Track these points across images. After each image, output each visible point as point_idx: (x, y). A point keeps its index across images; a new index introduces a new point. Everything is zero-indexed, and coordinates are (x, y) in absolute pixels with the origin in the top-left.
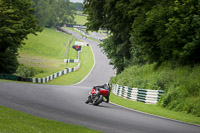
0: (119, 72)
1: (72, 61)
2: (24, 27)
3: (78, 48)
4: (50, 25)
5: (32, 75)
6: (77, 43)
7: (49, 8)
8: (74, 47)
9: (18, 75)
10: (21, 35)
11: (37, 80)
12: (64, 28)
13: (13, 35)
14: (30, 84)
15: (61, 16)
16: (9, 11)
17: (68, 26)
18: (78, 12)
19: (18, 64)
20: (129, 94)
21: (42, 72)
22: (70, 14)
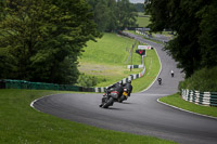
0: (188, 76)
1: (136, 67)
2: (83, 33)
3: (142, 53)
4: (110, 30)
5: (94, 84)
6: (140, 47)
7: (108, 11)
8: (138, 52)
9: (80, 85)
10: (80, 42)
11: (100, 89)
12: (126, 32)
13: (71, 42)
14: (93, 94)
15: (121, 19)
16: (66, 17)
17: (129, 29)
18: (140, 14)
19: (78, 74)
20: (201, 99)
21: (105, 80)
22: (131, 16)
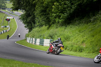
0: (30, 31)
1: (6, 27)
3: (8, 20)
6: (8, 18)
8: (6, 20)
17: (3, 9)
18: (8, 2)
20: (35, 42)
22: (3, 3)
